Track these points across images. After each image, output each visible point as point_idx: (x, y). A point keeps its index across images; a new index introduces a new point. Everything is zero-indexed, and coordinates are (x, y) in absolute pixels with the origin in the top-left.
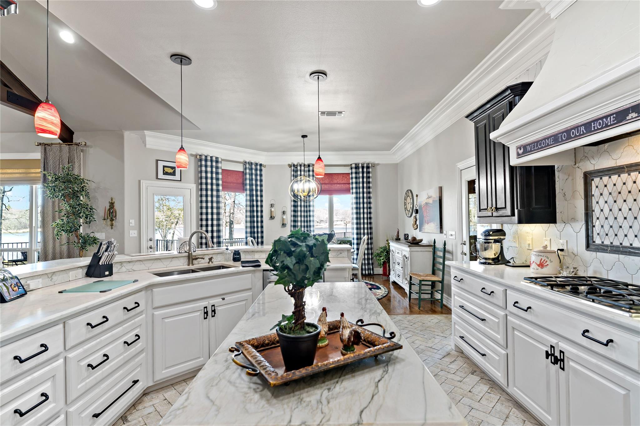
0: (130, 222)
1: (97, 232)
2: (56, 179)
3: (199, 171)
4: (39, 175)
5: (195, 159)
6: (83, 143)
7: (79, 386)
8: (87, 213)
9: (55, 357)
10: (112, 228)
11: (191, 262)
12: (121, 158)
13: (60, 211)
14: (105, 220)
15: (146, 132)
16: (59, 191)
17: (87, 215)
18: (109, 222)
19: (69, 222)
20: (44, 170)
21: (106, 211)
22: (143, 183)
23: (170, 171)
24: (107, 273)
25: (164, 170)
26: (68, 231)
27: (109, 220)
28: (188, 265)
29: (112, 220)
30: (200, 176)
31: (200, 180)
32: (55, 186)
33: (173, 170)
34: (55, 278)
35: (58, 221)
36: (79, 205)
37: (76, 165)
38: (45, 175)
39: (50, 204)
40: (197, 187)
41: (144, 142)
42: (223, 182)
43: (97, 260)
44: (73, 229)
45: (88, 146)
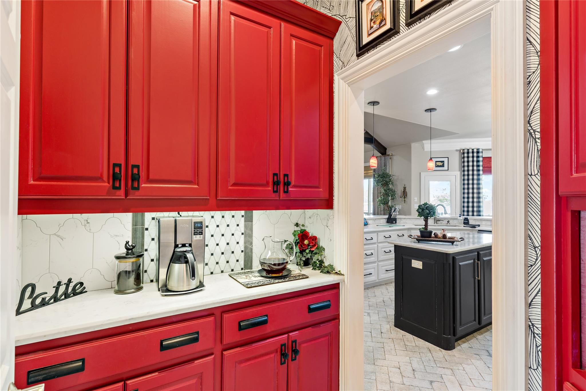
0: (415, 199)
1: (397, 205)
2: (379, 176)
3: (462, 162)
4: (372, 174)
5: (459, 153)
6: (391, 154)
7: (382, 257)
8: (392, 194)
9: (374, 243)
10: (405, 203)
11: (436, 222)
12: (410, 160)
13: (380, 193)
14: (401, 197)
15: (424, 142)
16: (380, 183)
17: (392, 195)
18: (403, 199)
19: (384, 199)
20: (374, 172)
21: (402, 193)
22: (422, 174)
23: (441, 164)
24: (394, 222)
25: (436, 164)
26: (384, 204)
27: (403, 198)
28: (434, 224)
29: (405, 198)
30: (463, 165)
31: (463, 168)
32: (378, 180)
33: (443, 163)
34: (376, 221)
35: (380, 198)
36: (388, 189)
37: (388, 167)
38: (374, 174)
39: (376, 189)
40: (461, 174)
41: (423, 148)
42: (483, 167)
43: (390, 216)
44: (386, 203)
45: (393, 155)
